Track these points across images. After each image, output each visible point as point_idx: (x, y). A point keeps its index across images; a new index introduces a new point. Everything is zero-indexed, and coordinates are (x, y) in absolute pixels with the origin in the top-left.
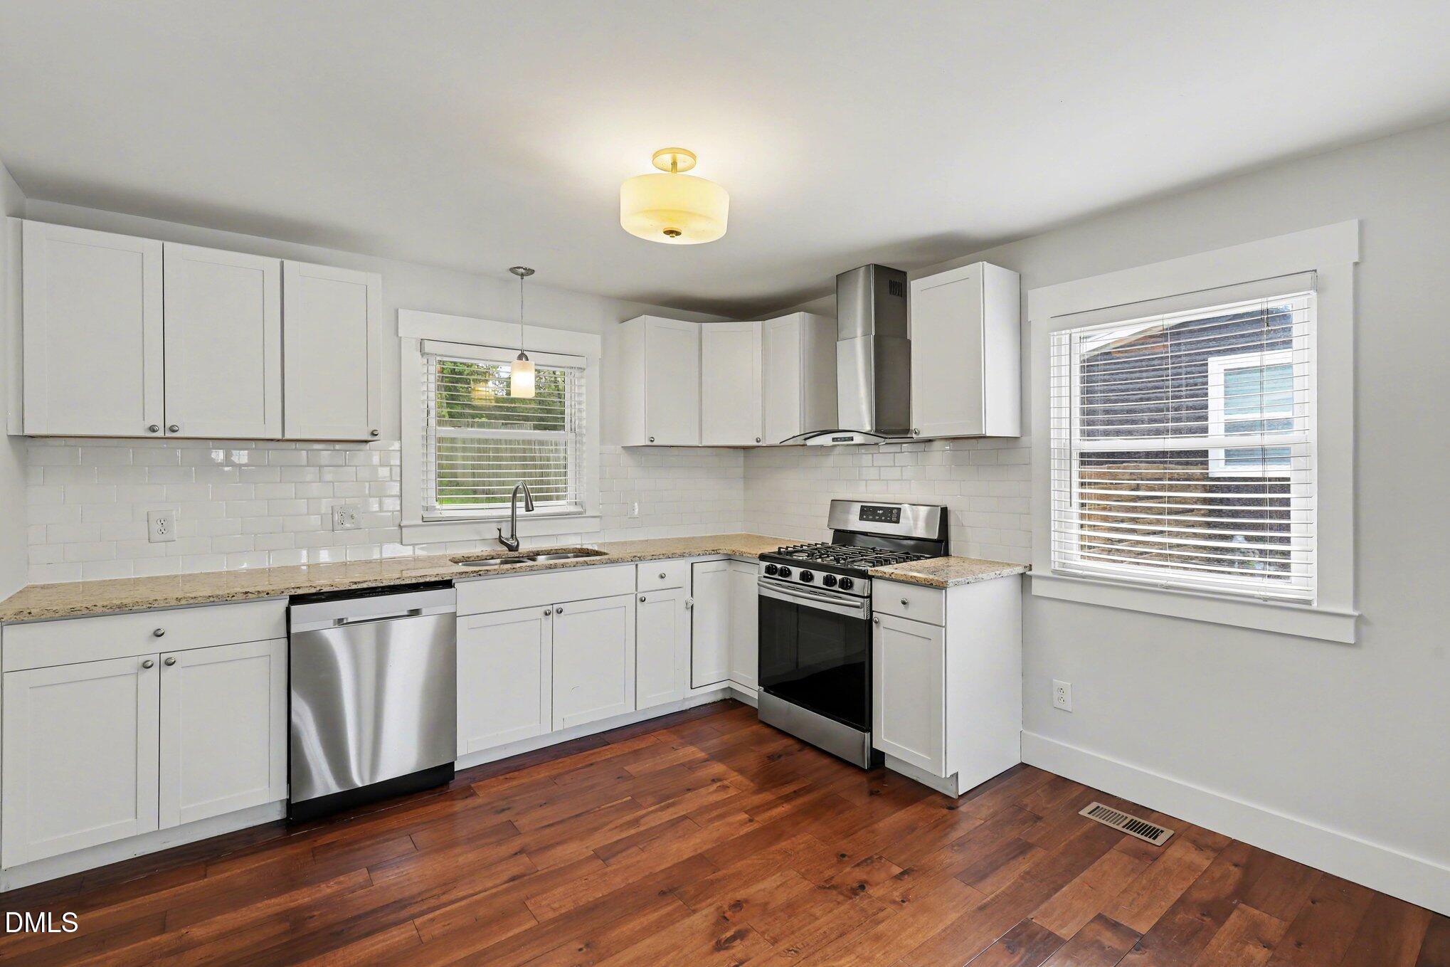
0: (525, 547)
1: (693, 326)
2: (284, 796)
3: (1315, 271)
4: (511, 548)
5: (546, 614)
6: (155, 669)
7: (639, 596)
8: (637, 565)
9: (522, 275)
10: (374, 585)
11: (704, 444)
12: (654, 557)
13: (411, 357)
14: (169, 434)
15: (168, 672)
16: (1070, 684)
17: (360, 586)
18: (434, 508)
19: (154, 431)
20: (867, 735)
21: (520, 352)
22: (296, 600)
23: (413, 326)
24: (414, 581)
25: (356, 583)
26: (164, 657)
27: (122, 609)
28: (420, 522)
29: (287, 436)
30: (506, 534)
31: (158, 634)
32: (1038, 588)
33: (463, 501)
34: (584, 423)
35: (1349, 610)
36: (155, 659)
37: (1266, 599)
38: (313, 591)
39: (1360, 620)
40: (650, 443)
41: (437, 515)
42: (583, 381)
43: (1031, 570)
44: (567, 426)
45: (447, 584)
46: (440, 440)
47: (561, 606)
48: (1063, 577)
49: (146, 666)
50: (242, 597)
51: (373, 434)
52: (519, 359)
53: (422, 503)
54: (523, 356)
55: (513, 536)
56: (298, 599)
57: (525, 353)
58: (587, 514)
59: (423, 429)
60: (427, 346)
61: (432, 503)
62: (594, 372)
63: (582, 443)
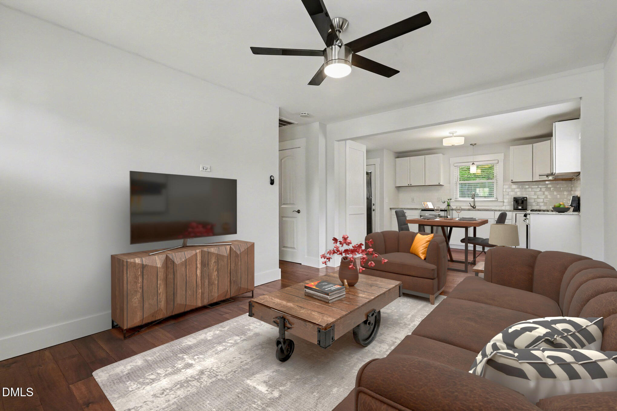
0: (477, 208)
8: (495, 213)
9: (473, 145)
12: (500, 210)
13: (452, 167)
23: (453, 160)
28: (454, 201)
29: (426, 185)
30: (473, 205)
34: (499, 177)
38: (425, 209)
40: (512, 182)
41: (458, 200)
42: (499, 166)
44: (495, 178)
46: (460, 184)
50: (414, 209)
51: (439, 183)
52: (472, 164)
53: (455, 197)
54: (473, 164)
55: (474, 205)
56: (422, 210)
57: (474, 163)
58: (498, 201)
59: (455, 182)
60: (456, 165)
61: (457, 197)
62: (501, 164)
63: (498, 183)
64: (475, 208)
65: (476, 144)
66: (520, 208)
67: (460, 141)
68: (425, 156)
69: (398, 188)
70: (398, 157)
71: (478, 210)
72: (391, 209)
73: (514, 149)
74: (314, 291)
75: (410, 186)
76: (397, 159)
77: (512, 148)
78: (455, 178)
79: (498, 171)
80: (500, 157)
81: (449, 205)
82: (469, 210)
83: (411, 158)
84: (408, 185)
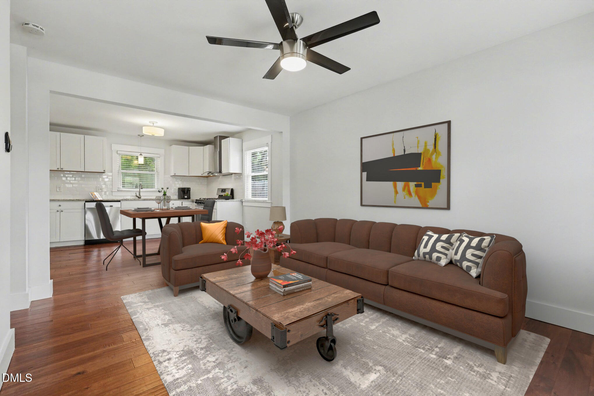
0: (142, 198)
1: (187, 147)
2: (84, 239)
4: (139, 198)
6: (59, 212)
9: (141, 136)
10: (102, 200)
11: (189, 176)
13: (115, 155)
14: (61, 170)
15: (62, 213)
21: (140, 153)
22: (86, 201)
23: (115, 147)
24: (112, 200)
26: (61, 210)
27: (53, 200)
28: (117, 191)
29: (85, 171)
30: (138, 195)
31: (60, 206)
32: (244, 204)
34: (160, 170)
36: (59, 210)
38: (90, 200)
40: (175, 175)
41: (121, 189)
42: (159, 160)
44: (156, 171)
45: (119, 201)
46: (122, 173)
48: (249, 201)
49: (58, 211)
50: (76, 200)
51: (104, 171)
53: (117, 187)
54: (141, 155)
55: (140, 195)
57: (142, 154)
59: (117, 170)
60: (119, 152)
61: (120, 187)
62: (161, 158)
63: (159, 175)
64: (140, 198)
66: (186, 197)
67: (161, 133)
68: (85, 135)
71: (144, 200)
73: (176, 148)
74: (295, 285)
77: (174, 146)
78: (117, 166)
79: (159, 164)
80: (162, 151)
81: (165, 195)
82: (134, 200)
83: (61, 133)
84: (58, 169)
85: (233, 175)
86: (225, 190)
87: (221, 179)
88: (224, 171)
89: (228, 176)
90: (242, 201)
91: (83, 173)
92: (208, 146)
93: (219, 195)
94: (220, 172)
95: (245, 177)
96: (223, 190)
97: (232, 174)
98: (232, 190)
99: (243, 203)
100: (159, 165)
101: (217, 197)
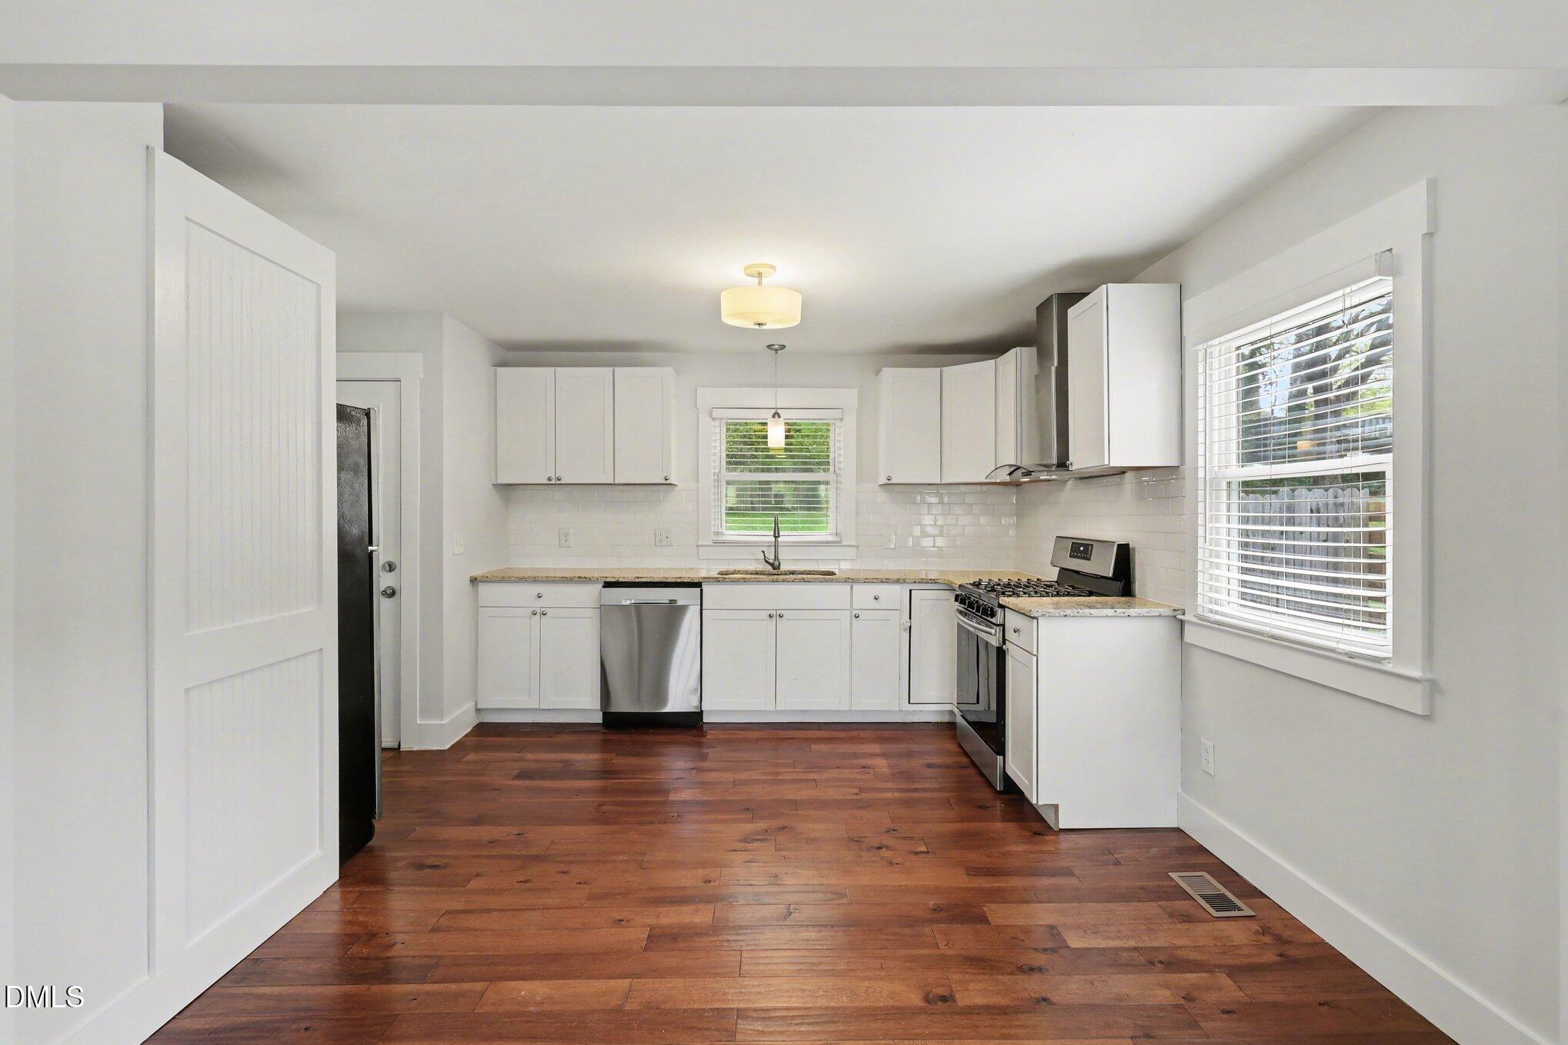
0: (783, 568)
1: (936, 370)
2: (602, 708)
3: (1390, 250)
4: (773, 567)
5: (770, 616)
6: (538, 615)
7: (854, 613)
8: (852, 586)
9: (777, 350)
10: (649, 580)
11: (944, 482)
12: (867, 581)
13: (704, 420)
14: (558, 482)
15: (544, 617)
16: (1211, 744)
17: (641, 580)
18: (722, 534)
19: (560, 480)
20: (1000, 758)
21: (774, 411)
23: (708, 396)
24: (674, 580)
25: (638, 578)
26: (542, 610)
27: (522, 580)
28: (711, 543)
29: (616, 482)
30: (771, 557)
31: (540, 596)
32: (1193, 636)
33: (740, 529)
34: (844, 465)
35: (1417, 674)
36: (538, 610)
37: (1351, 655)
38: (614, 580)
39: (1433, 688)
40: (888, 482)
41: (724, 538)
42: (844, 430)
43: (1184, 614)
44: (831, 468)
45: (698, 585)
46: (728, 483)
47: (783, 612)
49: (533, 614)
50: (576, 579)
51: (669, 479)
52: (774, 417)
53: (713, 530)
54: (776, 415)
55: (776, 558)
56: (608, 585)
57: (779, 411)
58: (845, 543)
59: (714, 474)
60: (717, 413)
61: (720, 529)
62: (851, 421)
63: (841, 483)
64: (777, 568)
65: (783, 347)
68: (616, 368)
69: (507, 490)
70: (503, 364)
72: (474, 581)
73: (894, 379)
75: (555, 484)
76: (502, 371)
77: (887, 373)
78: (714, 461)
79: (842, 446)
80: (849, 398)
83: (559, 370)
84: (549, 479)
85: (1129, 475)
86: (1086, 546)
87: (1070, 491)
88: (1080, 458)
89: (1104, 480)
90: (1180, 617)
91: (610, 487)
92: (1012, 354)
93: (1062, 570)
94: (1063, 464)
95: (1201, 486)
96: (1082, 549)
97: (1122, 471)
98: (1124, 555)
99: (1187, 627)
100: (840, 449)
101: (1052, 575)
